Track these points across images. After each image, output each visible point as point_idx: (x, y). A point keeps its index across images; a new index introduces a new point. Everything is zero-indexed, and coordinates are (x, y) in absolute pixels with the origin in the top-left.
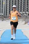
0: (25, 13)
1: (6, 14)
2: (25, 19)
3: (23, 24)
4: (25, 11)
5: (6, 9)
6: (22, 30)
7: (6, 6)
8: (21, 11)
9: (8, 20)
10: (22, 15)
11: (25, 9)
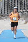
0: (26, 11)
1: (4, 12)
2: (26, 18)
3: (23, 24)
4: (25, 8)
5: (4, 7)
6: (22, 30)
7: (4, 3)
8: (21, 9)
9: (6, 20)
10: (22, 13)
11: (25, 6)
